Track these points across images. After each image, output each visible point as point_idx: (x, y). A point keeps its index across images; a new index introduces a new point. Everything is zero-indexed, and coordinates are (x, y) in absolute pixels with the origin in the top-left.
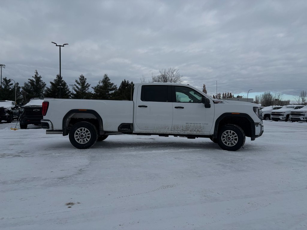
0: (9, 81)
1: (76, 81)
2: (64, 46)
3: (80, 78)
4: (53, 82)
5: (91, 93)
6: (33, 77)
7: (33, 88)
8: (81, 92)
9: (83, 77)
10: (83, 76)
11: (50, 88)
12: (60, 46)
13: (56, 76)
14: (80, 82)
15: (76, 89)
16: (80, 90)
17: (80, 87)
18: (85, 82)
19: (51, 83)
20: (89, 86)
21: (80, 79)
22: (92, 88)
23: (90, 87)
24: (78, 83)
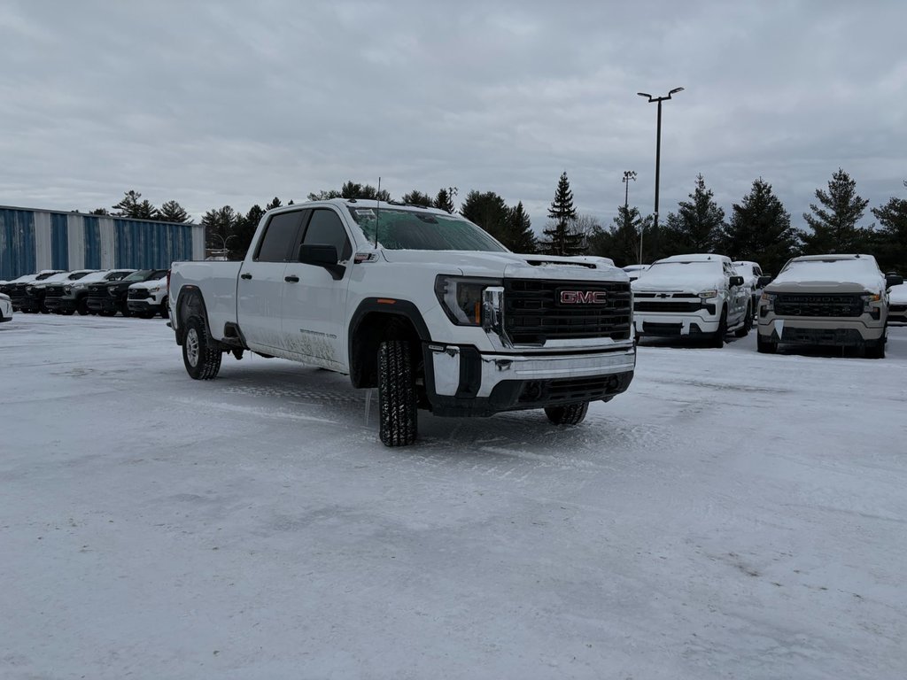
0: (634, 212)
1: (819, 194)
2: (669, 98)
3: (835, 181)
4: (742, 205)
5: (871, 233)
6: (690, 196)
7: (692, 227)
8: (832, 230)
9: (845, 178)
10: (845, 176)
11: (730, 223)
12: (660, 100)
13: (753, 187)
14: (830, 197)
15: (817, 219)
16: (831, 223)
17: (830, 212)
18: (848, 194)
19: (736, 208)
20: (863, 206)
21: (833, 186)
22: (874, 211)
23: (866, 211)
24: (825, 201)
